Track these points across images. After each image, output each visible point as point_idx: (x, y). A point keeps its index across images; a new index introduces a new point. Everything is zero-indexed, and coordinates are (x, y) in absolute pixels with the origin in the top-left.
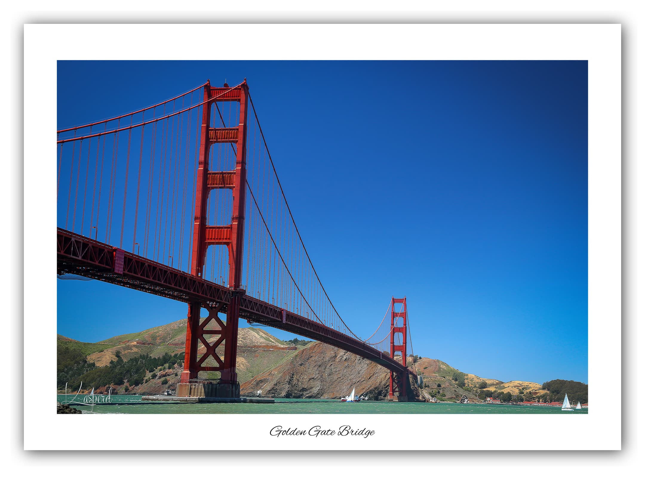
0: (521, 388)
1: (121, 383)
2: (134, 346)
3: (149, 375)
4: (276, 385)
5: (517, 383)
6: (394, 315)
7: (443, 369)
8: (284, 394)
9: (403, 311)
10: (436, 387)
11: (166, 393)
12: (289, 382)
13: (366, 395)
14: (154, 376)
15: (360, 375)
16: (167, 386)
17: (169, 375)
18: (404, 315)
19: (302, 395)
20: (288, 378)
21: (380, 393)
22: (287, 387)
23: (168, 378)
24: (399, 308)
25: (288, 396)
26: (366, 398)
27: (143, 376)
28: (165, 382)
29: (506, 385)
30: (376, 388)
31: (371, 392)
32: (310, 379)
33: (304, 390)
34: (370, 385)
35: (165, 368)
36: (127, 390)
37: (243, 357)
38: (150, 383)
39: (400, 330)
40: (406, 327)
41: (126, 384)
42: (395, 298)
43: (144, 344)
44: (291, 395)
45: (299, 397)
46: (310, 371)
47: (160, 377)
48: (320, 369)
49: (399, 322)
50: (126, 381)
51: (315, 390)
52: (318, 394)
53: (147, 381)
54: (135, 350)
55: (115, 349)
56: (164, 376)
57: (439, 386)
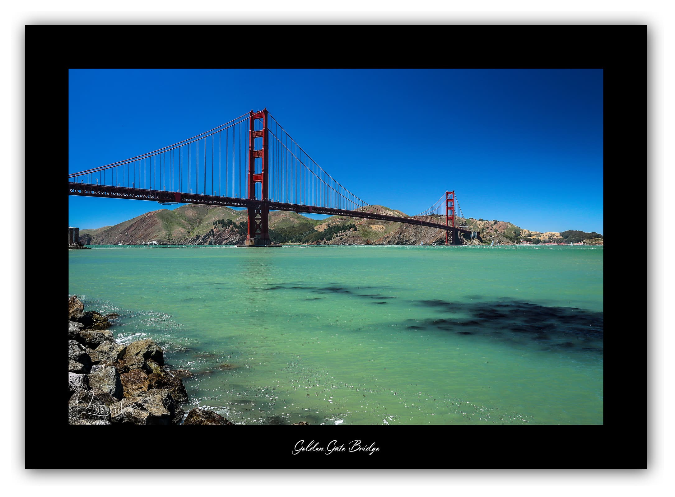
0: (550, 236)
1: (322, 239)
2: (337, 221)
3: (335, 235)
4: (392, 239)
5: (548, 233)
6: (448, 201)
7: (509, 227)
8: (396, 243)
9: (452, 198)
10: (489, 237)
11: (342, 244)
12: (399, 237)
13: (435, 242)
14: (337, 236)
15: (435, 232)
16: (342, 240)
17: (343, 235)
18: (453, 200)
19: (406, 243)
20: (398, 235)
21: (443, 241)
22: (397, 240)
23: (343, 237)
24: (450, 197)
25: (398, 244)
26: (435, 244)
27: (332, 236)
28: (341, 239)
29: (542, 235)
30: (440, 239)
31: (438, 241)
32: (410, 235)
33: (407, 241)
34: (438, 238)
35: (342, 232)
36: (325, 242)
37: (383, 225)
38: (335, 239)
39: (450, 208)
40: (454, 207)
41: (325, 240)
42: (448, 192)
43: (342, 220)
44: (399, 243)
45: (403, 245)
46: (410, 231)
47: (339, 236)
48: (415, 230)
49: (450, 205)
50: (325, 238)
51: (412, 241)
52: (414, 243)
53: (333, 238)
54: (338, 223)
55: (328, 223)
56: (341, 235)
57: (491, 236)
